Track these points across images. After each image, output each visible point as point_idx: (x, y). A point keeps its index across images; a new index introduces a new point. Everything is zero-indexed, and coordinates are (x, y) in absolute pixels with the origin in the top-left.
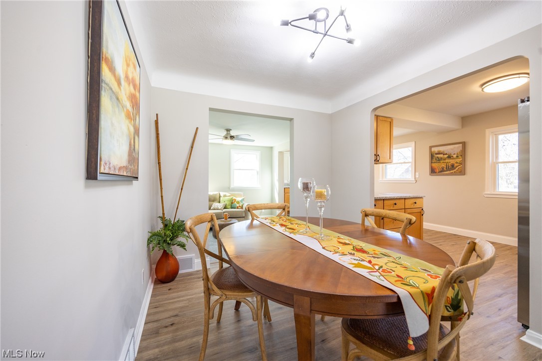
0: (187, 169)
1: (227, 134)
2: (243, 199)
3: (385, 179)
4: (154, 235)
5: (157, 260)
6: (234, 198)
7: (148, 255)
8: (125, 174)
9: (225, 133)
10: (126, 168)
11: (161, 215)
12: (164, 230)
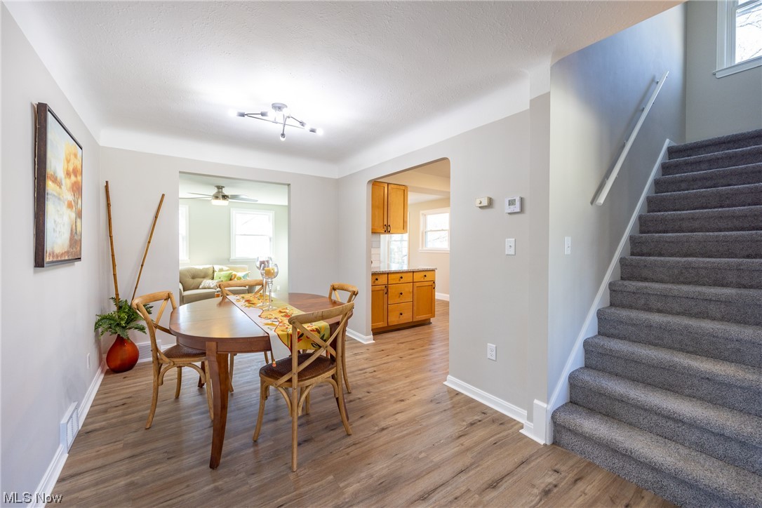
0: (149, 242)
1: (219, 192)
2: (247, 275)
3: (424, 249)
4: (103, 319)
5: (109, 349)
6: (234, 273)
7: (96, 341)
8: (67, 258)
9: (215, 191)
10: (67, 252)
11: (114, 296)
12: (118, 312)
